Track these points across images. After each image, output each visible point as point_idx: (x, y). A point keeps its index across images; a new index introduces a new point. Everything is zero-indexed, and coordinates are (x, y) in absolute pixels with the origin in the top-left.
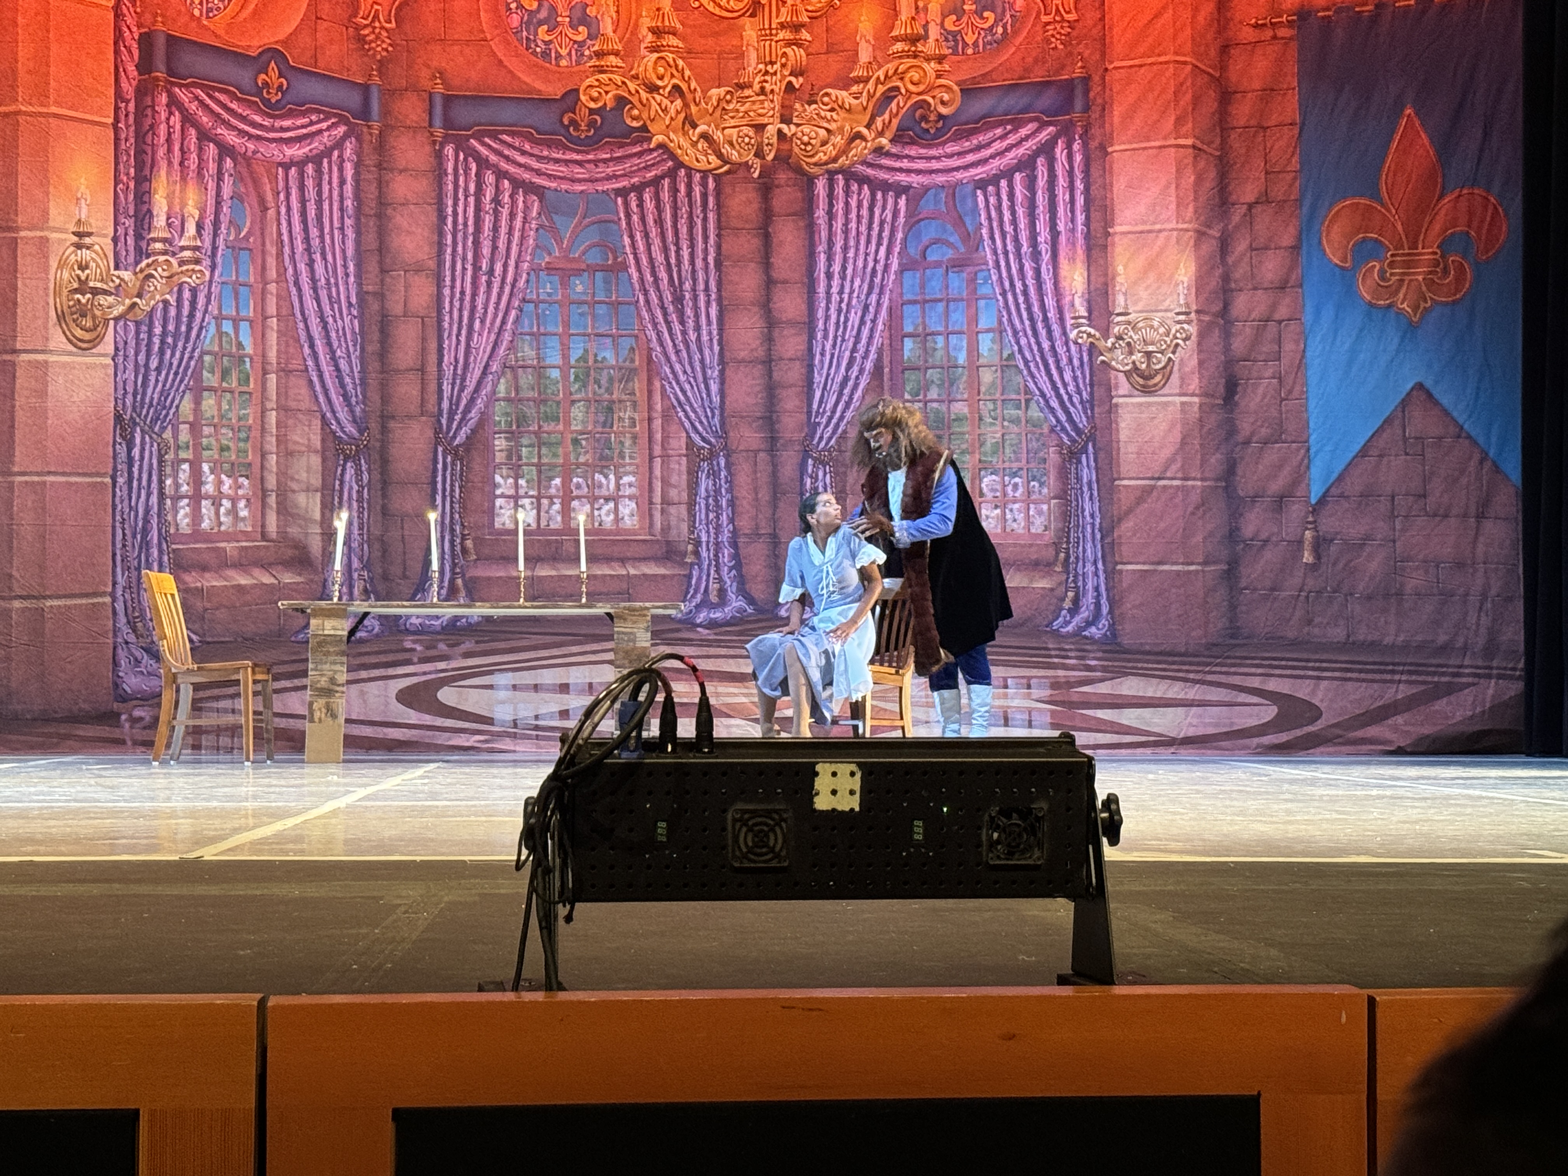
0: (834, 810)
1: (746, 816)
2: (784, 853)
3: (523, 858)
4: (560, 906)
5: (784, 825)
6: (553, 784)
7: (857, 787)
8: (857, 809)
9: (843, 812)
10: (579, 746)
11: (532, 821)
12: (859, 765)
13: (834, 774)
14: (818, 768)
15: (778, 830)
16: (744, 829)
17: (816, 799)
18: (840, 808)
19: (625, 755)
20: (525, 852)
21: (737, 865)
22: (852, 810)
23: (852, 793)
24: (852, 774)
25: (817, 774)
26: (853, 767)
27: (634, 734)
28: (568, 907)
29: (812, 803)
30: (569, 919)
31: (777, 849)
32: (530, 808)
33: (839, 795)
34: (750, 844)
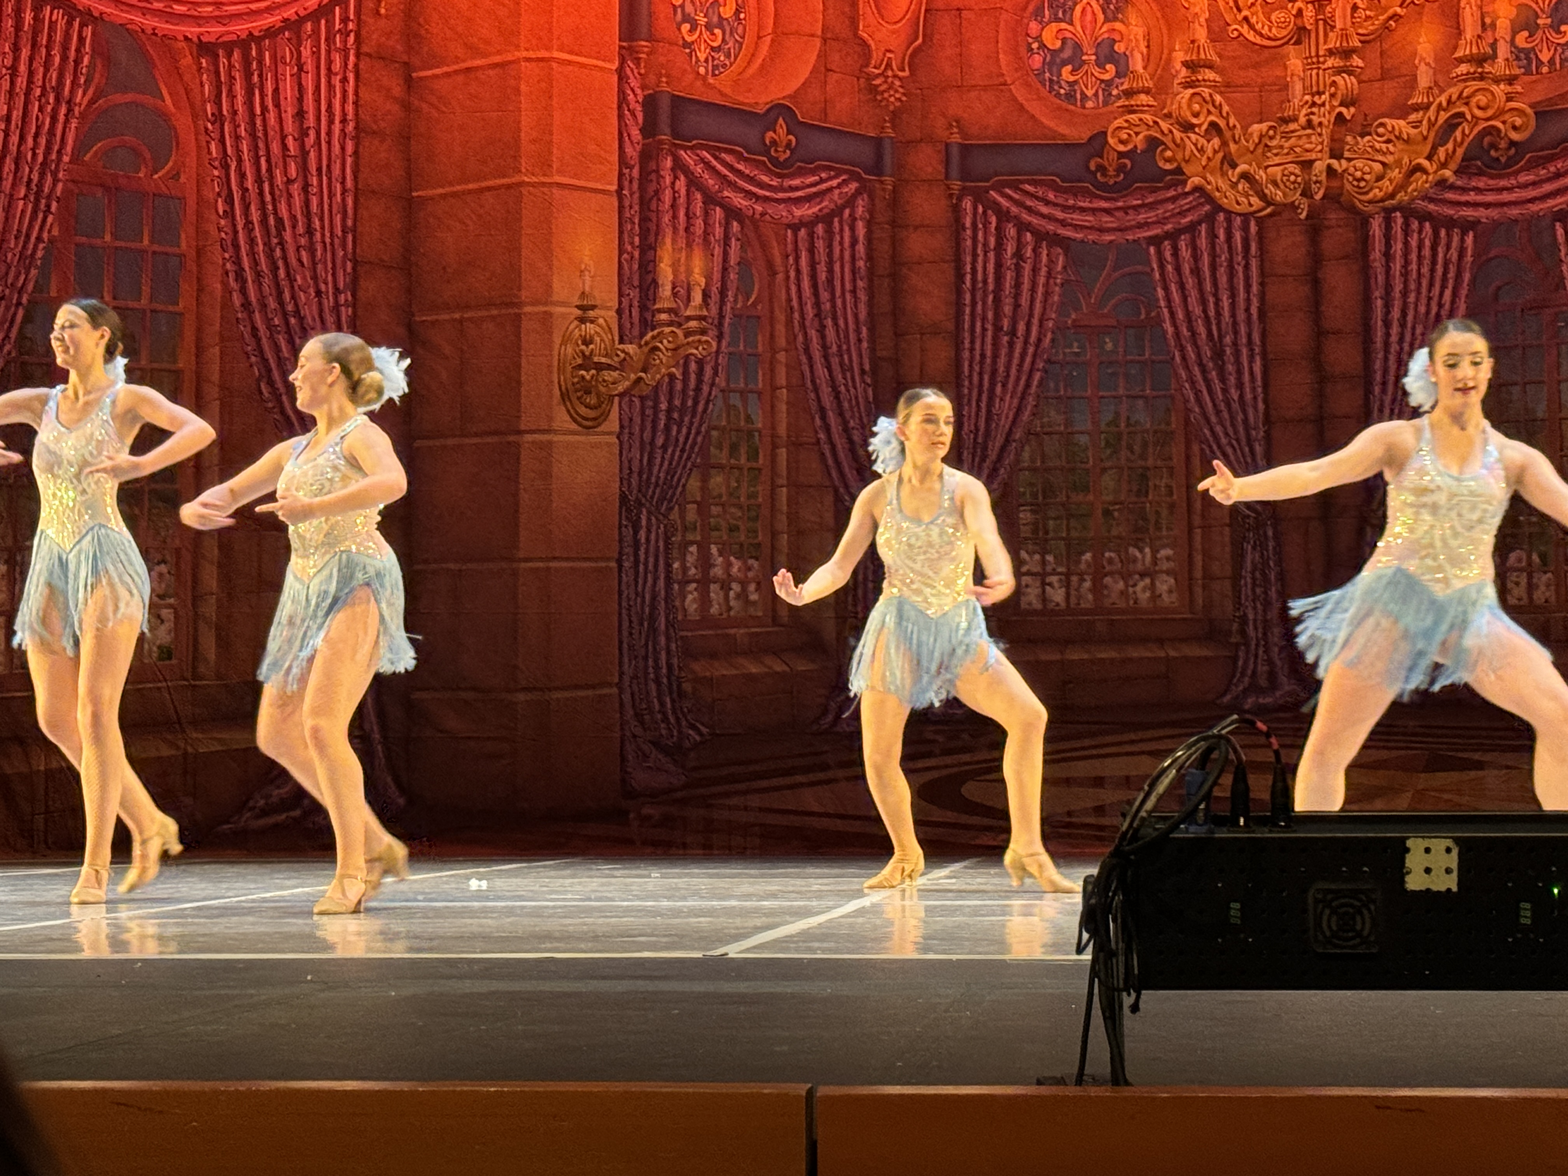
0: (1428, 890)
1: (1329, 897)
2: (1372, 938)
3: (1084, 940)
4: (1125, 994)
5: (1372, 907)
6: (1115, 860)
7: (1454, 865)
8: (1455, 889)
9: (1439, 892)
10: (1143, 819)
11: (1093, 901)
12: (1457, 840)
13: (1428, 850)
14: (1409, 843)
15: (1365, 912)
16: (1327, 912)
17: (1408, 878)
18: (1435, 888)
19: (1192, 828)
20: (1086, 936)
21: (1320, 950)
22: (1449, 890)
23: (1448, 871)
24: (1448, 850)
25: (1408, 850)
26: (1449, 843)
27: (1202, 806)
28: (1133, 995)
29: (1403, 882)
30: (1135, 1008)
31: (1365, 933)
32: (1090, 888)
33: (1433, 873)
34: (1334, 928)
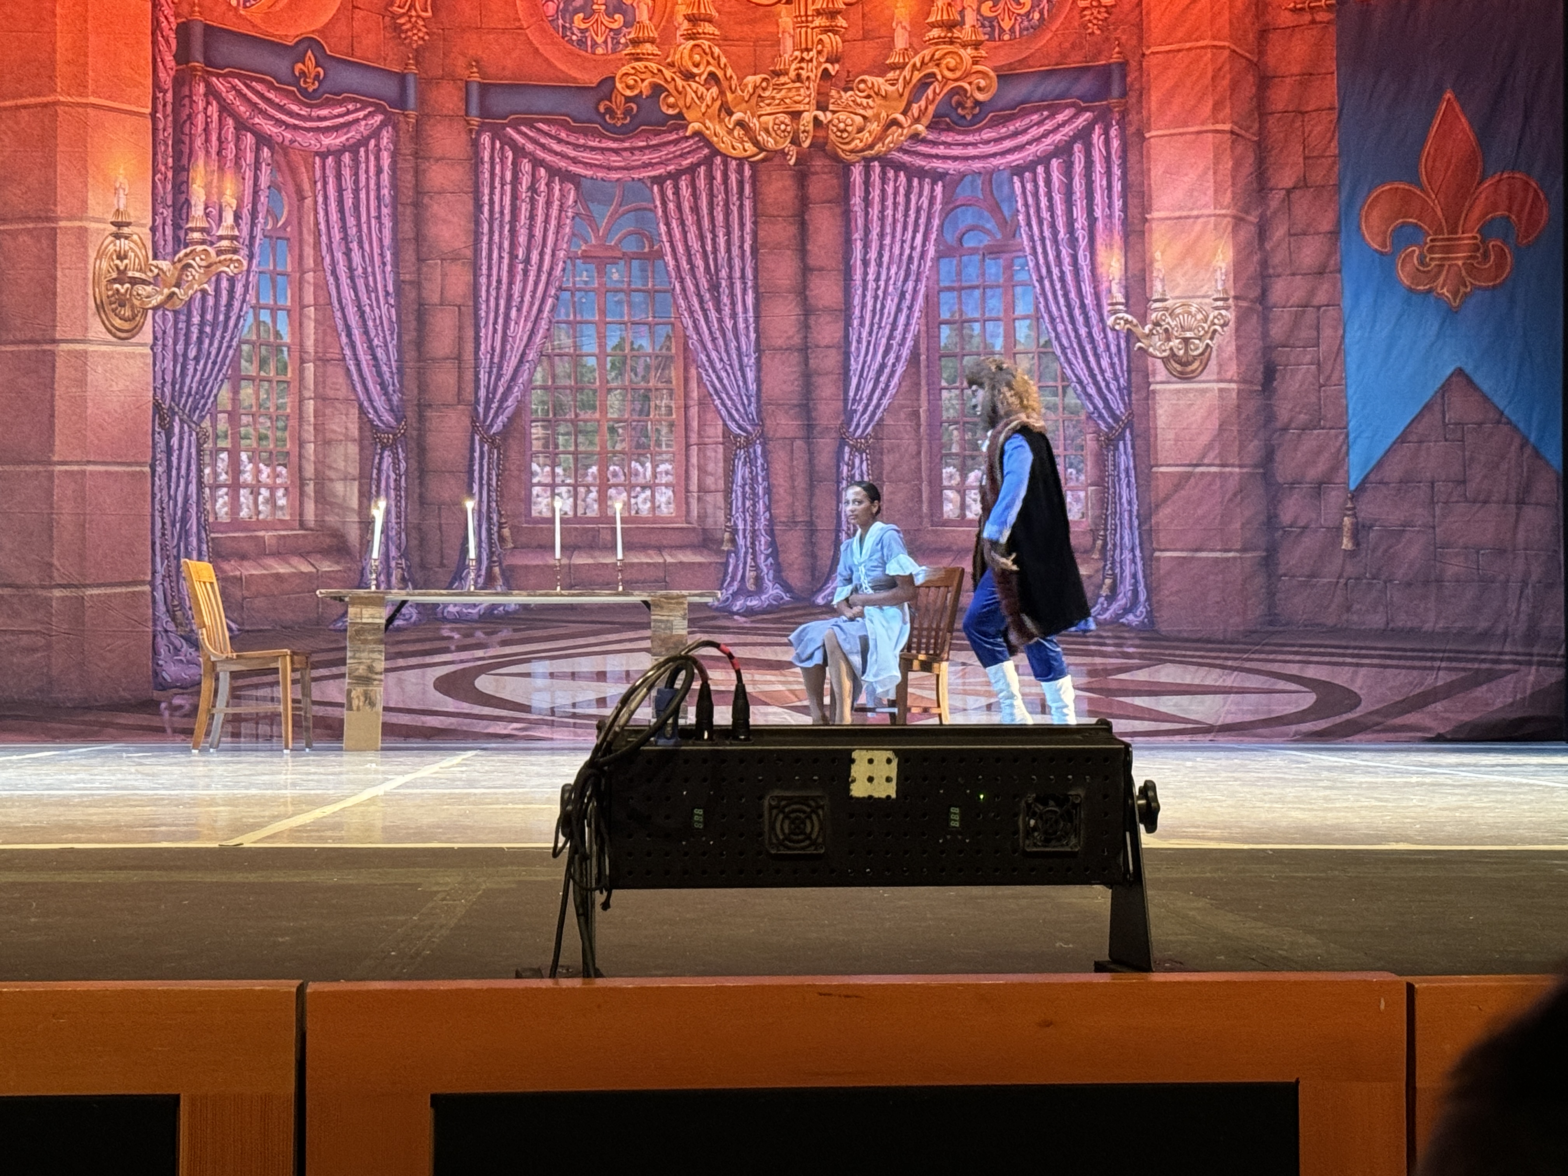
0: (870, 797)
1: (783, 803)
2: (820, 840)
3: (560, 845)
4: (597, 892)
5: (821, 812)
6: (590, 771)
7: (894, 775)
8: (894, 796)
9: (880, 799)
10: (615, 733)
11: (569, 808)
12: (896, 752)
13: (871, 761)
14: (855, 755)
15: (814, 817)
16: (781, 816)
17: (853, 787)
18: (876, 795)
19: (662, 741)
20: (562, 839)
21: (774, 852)
22: (889, 797)
23: (889, 780)
24: (889, 761)
25: (853, 761)
26: (889, 754)
27: (670, 721)
28: (605, 893)
29: (849, 790)
30: (606, 906)
31: (814, 836)
32: (567, 795)
33: (875, 782)
34: (787, 831)
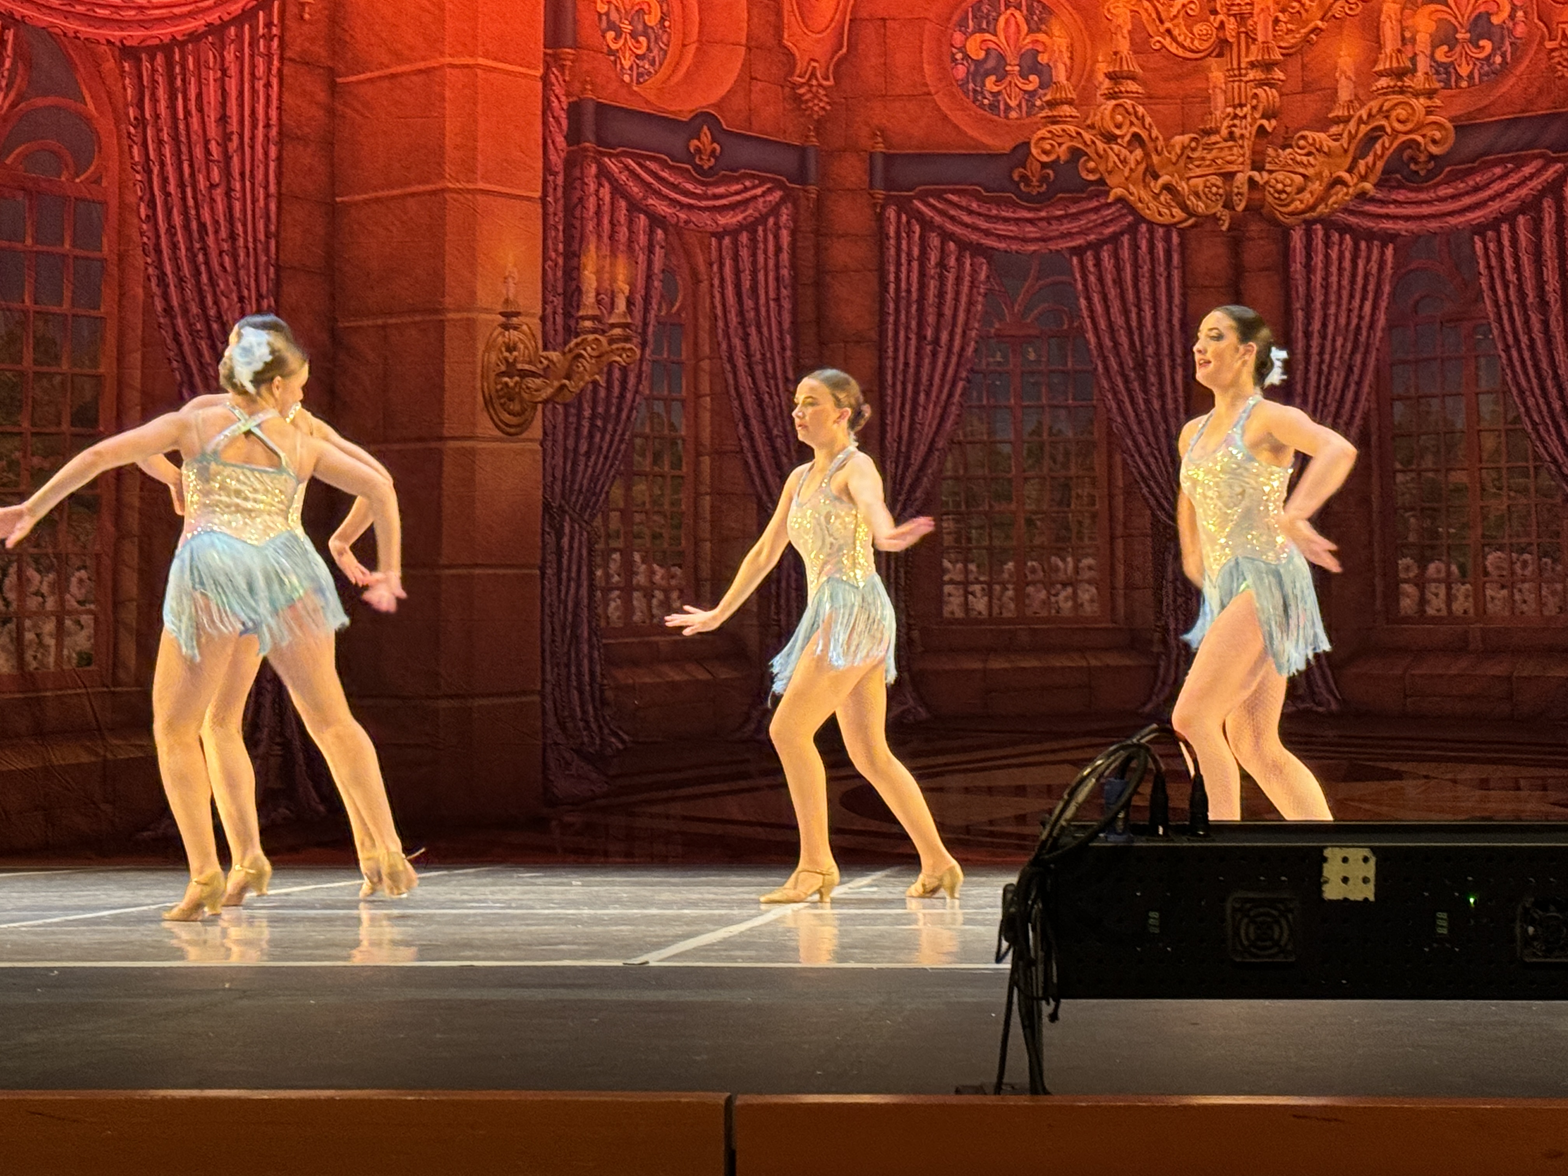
0: (1346, 900)
1: (1248, 906)
2: (1289, 948)
3: (1003, 949)
4: (1044, 1003)
5: (1290, 916)
6: (1035, 869)
7: (1371, 875)
8: (1372, 898)
9: (1355, 902)
10: (1062, 827)
11: (1012, 910)
12: (1374, 850)
13: (1345, 860)
14: (1327, 853)
15: (1283, 921)
16: (1246, 920)
17: (1325, 888)
18: (1352, 898)
19: (1112, 838)
20: (1005, 944)
21: (1238, 960)
22: (1366, 899)
23: (1365, 880)
24: (1366, 860)
25: (1325, 860)
26: (1366, 852)
27: (1121, 815)
28: (1053, 1003)
29: (1320, 892)
30: (1054, 1017)
31: (1283, 942)
32: (1009, 896)
33: (1350, 882)
34: (1252, 937)
